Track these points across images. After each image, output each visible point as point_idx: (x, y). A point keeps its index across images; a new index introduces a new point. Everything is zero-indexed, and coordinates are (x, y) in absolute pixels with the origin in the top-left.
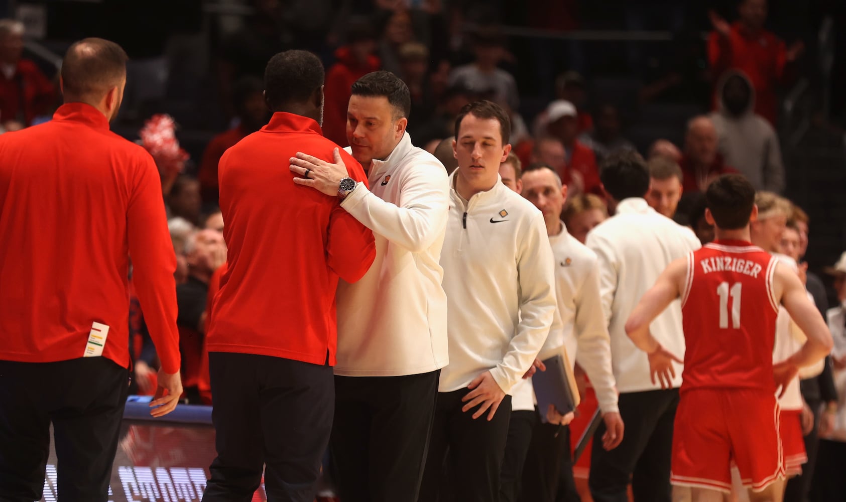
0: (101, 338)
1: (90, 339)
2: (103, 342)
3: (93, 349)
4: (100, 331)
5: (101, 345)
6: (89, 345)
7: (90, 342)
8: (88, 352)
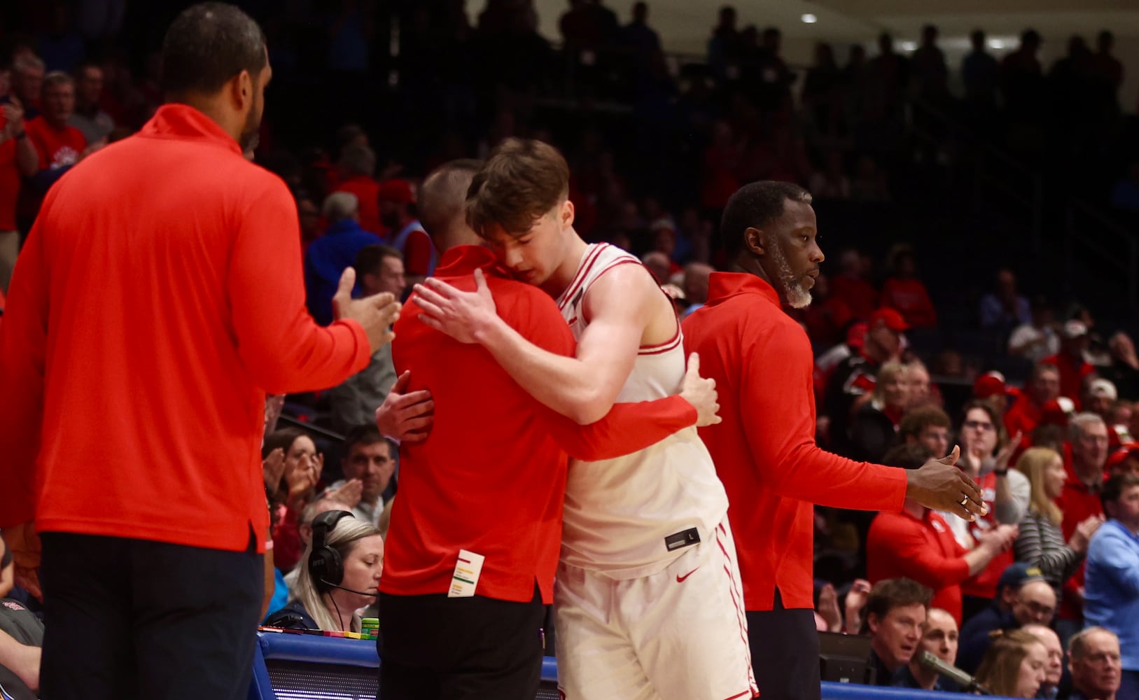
0: (471, 573)
1: (455, 574)
2: (475, 577)
3: (460, 588)
4: (468, 562)
5: (472, 583)
6: (454, 581)
7: (456, 578)
8: (453, 592)
